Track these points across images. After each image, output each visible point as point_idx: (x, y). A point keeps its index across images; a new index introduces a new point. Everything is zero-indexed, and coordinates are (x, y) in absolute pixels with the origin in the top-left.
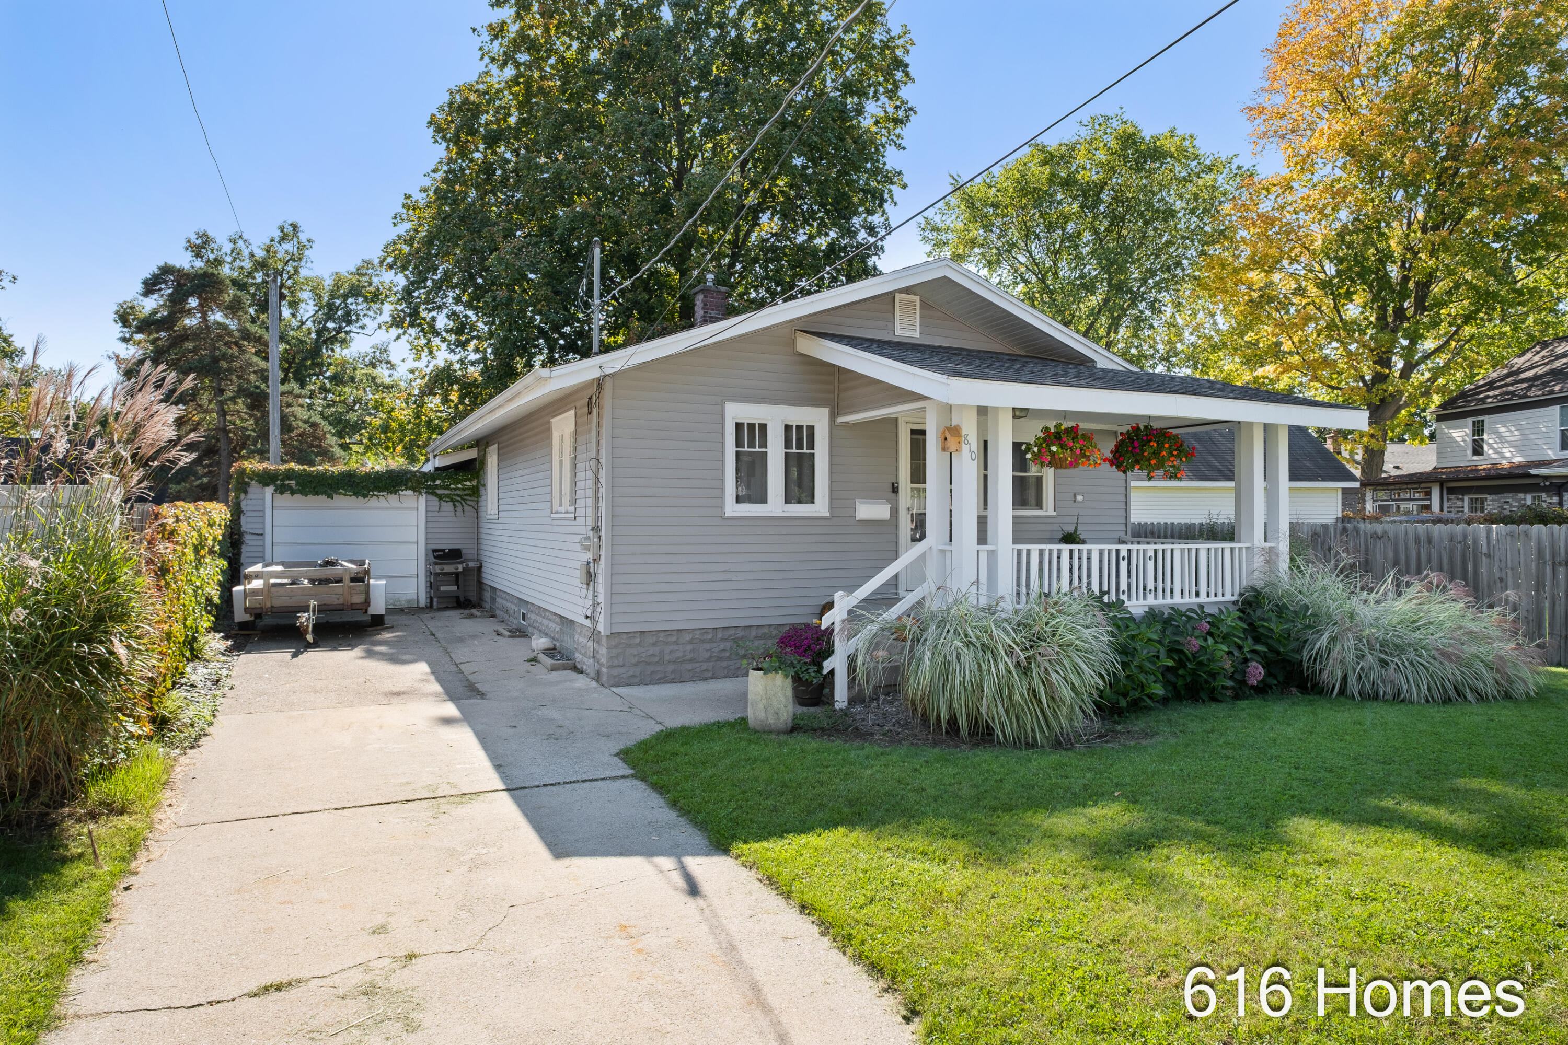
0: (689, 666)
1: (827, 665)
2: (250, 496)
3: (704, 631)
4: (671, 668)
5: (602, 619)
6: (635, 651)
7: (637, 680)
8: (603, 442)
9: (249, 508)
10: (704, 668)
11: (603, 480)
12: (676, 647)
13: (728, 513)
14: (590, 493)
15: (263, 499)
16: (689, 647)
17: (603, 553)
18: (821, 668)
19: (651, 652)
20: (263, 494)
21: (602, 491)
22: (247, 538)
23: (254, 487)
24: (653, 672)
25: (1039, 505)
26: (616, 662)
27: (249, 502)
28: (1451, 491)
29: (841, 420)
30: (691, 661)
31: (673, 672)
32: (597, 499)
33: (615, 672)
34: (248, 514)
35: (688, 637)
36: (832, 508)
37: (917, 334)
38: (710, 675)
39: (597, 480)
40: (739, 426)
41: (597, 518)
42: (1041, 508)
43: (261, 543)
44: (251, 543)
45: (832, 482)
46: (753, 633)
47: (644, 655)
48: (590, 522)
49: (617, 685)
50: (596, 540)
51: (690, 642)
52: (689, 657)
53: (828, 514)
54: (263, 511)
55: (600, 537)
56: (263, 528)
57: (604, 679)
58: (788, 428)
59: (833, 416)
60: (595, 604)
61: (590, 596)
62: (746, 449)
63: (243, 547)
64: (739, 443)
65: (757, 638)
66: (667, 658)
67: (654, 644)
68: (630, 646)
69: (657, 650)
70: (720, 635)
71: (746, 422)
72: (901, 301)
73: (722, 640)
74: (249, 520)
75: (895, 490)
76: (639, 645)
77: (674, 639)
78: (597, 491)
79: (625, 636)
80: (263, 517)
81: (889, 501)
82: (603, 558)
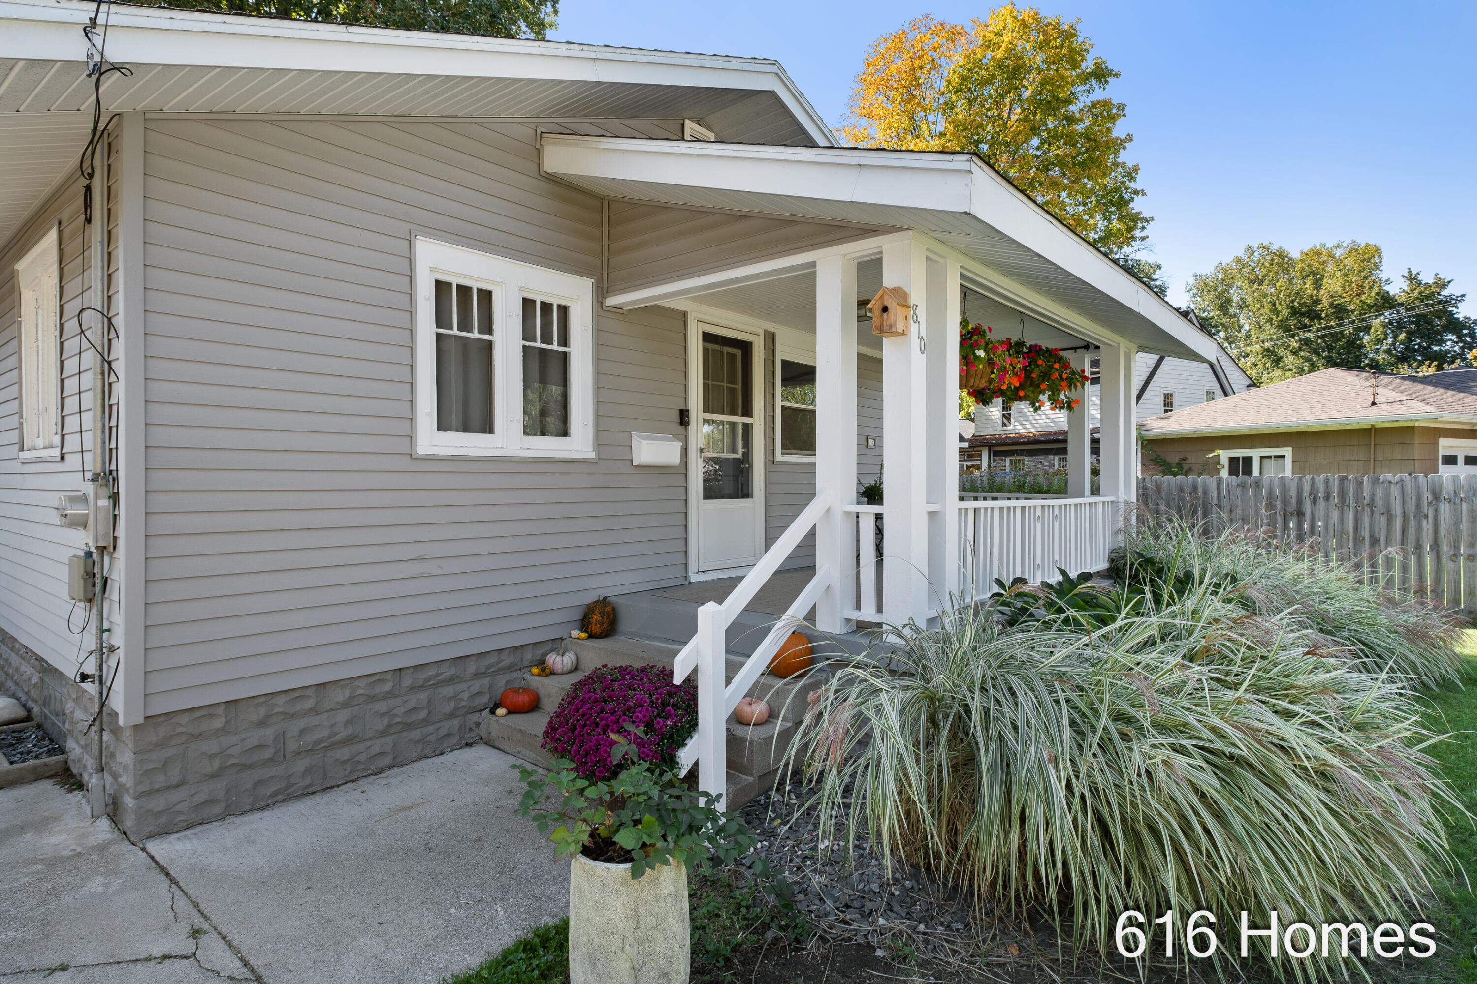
0: (343, 753)
1: (686, 757)
3: (377, 678)
4: (302, 764)
5: (119, 686)
6: (211, 746)
7: (218, 809)
8: (120, 278)
10: (376, 750)
11: (119, 366)
12: (314, 720)
13: (424, 447)
14: (89, 400)
16: (342, 716)
17: (121, 532)
18: (672, 762)
19: (253, 741)
21: (120, 389)
24: (257, 784)
26: (160, 780)
28: (996, 453)
29: (612, 301)
30: (348, 741)
31: (308, 771)
32: (107, 409)
33: (158, 803)
35: (341, 696)
36: (598, 445)
38: (387, 760)
39: (107, 365)
40: (441, 287)
41: (111, 453)
45: (599, 403)
46: (472, 668)
47: (236, 751)
48: (92, 463)
49: (163, 833)
50: (104, 503)
51: (346, 705)
52: (343, 734)
53: (592, 455)
55: (115, 498)
57: (129, 823)
58: (528, 304)
59: (601, 292)
60: (103, 651)
61: (93, 628)
62: (455, 332)
64: (442, 319)
65: (477, 675)
66: (292, 746)
67: (261, 723)
68: (199, 736)
69: (269, 733)
70: (407, 682)
71: (455, 281)
73: (413, 689)
75: (684, 417)
76: (223, 731)
77: (309, 704)
78: (107, 390)
79: (185, 719)
81: (676, 437)
82: (121, 543)
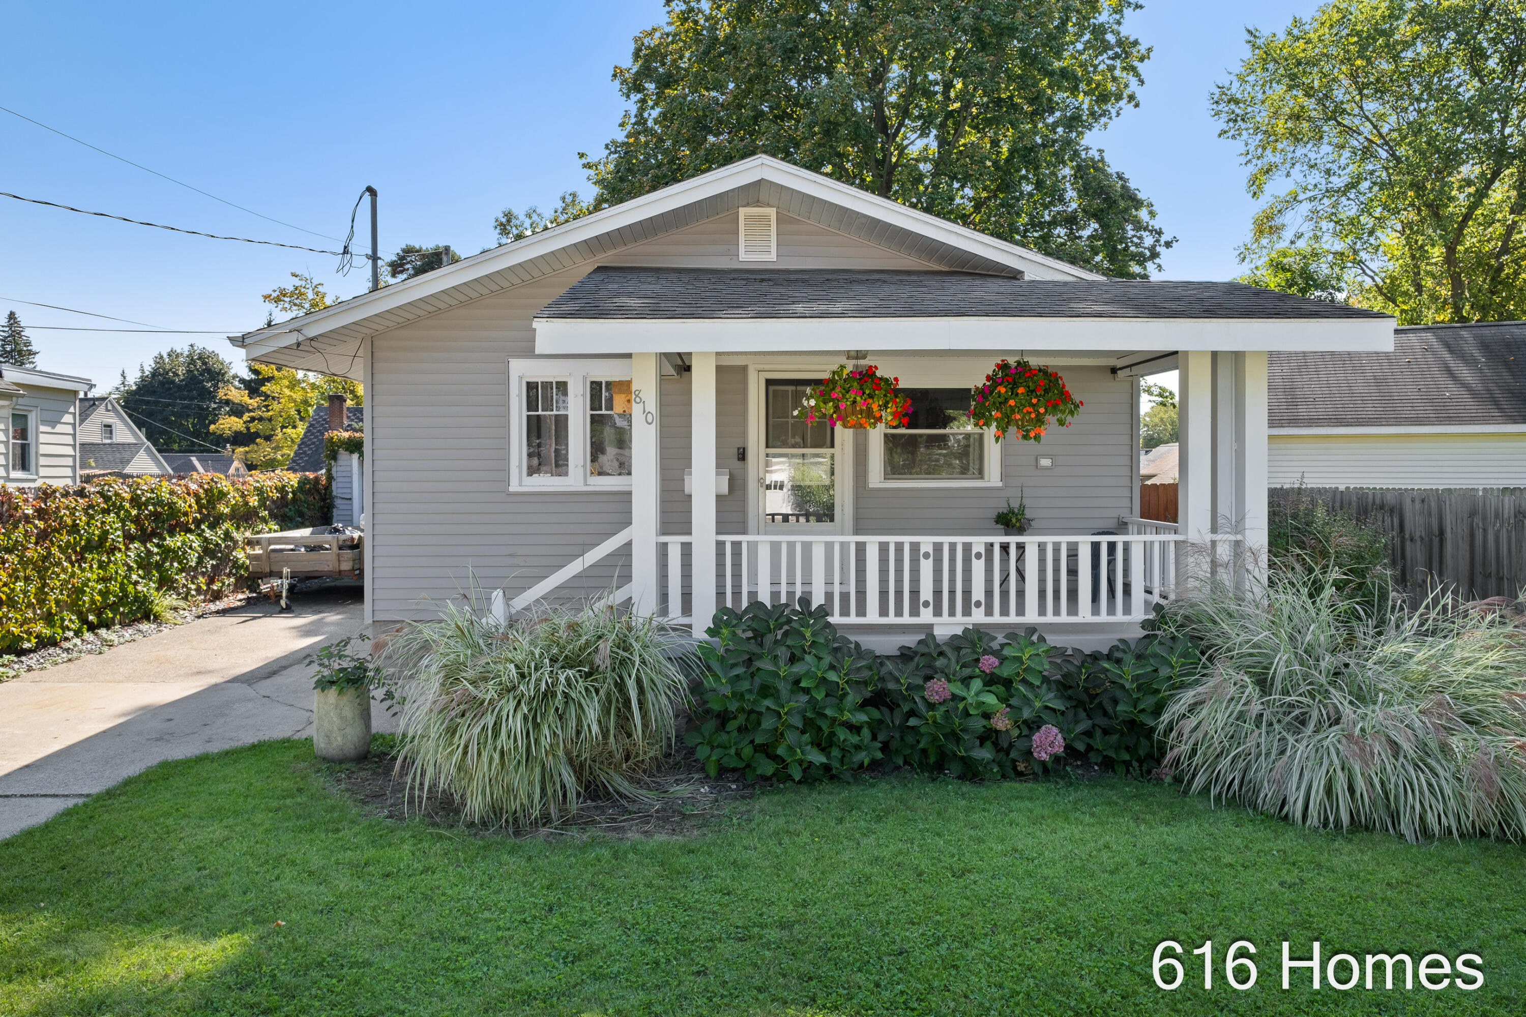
2: (340, 462)
9: (339, 474)
13: (514, 487)
15: (351, 466)
20: (351, 460)
22: (338, 502)
23: (343, 454)
25: (981, 474)
27: (339, 469)
34: (339, 480)
37: (773, 257)
42: (982, 478)
43: (349, 507)
44: (341, 507)
54: (351, 477)
56: (351, 493)
58: (595, 385)
62: (540, 412)
63: (335, 511)
64: (530, 407)
71: (540, 381)
72: (748, 218)
74: (340, 485)
80: (351, 482)
